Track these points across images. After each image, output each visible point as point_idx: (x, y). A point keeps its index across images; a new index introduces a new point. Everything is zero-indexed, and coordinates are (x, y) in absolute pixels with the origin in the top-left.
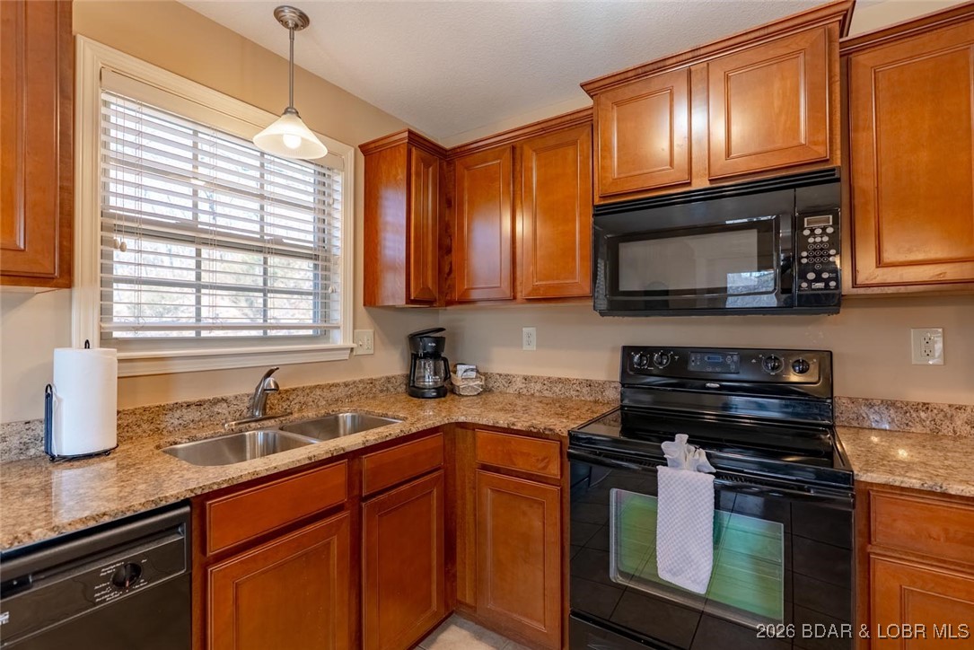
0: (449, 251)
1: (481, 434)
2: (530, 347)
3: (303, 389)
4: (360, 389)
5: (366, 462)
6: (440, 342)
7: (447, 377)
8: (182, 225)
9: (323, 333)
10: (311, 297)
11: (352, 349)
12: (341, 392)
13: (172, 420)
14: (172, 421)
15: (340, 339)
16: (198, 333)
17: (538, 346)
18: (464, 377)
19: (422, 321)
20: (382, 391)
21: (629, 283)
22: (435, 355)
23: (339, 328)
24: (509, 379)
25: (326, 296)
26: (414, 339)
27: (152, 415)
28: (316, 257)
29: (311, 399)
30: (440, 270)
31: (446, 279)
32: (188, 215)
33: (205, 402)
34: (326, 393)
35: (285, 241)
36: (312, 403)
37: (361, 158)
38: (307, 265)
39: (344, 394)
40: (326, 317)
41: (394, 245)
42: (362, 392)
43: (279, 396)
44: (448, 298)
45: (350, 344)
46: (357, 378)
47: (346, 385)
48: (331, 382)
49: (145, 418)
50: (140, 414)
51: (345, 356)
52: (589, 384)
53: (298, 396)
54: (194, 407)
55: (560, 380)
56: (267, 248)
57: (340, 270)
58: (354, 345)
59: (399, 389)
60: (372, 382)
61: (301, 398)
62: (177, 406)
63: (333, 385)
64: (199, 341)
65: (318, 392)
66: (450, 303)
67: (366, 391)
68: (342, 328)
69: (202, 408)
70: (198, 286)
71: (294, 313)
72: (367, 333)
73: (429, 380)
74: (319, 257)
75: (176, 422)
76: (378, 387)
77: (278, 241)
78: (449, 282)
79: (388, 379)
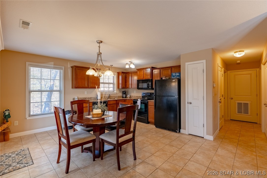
0: (126, 83)
1: (127, 100)
2: (135, 93)
5: (117, 101)
6: (125, 92)
7: (126, 96)
9: (114, 91)
12: (115, 97)
15: (115, 92)
17: (136, 92)
18: (128, 96)
19: (124, 90)
21: (140, 87)
22: (125, 93)
24: (133, 96)
25: (114, 88)
26: (123, 92)
30: (125, 85)
37: (117, 74)
38: (112, 85)
40: (114, 90)
41: (120, 82)
51: (116, 93)
52: (140, 96)
55: (137, 96)
56: (109, 83)
57: (115, 85)
60: (118, 96)
64: (109, 92)
66: (126, 88)
70: (104, 87)
71: (111, 89)
72: (118, 91)
73: (124, 96)
74: (113, 84)
77: (110, 83)
79: (120, 96)
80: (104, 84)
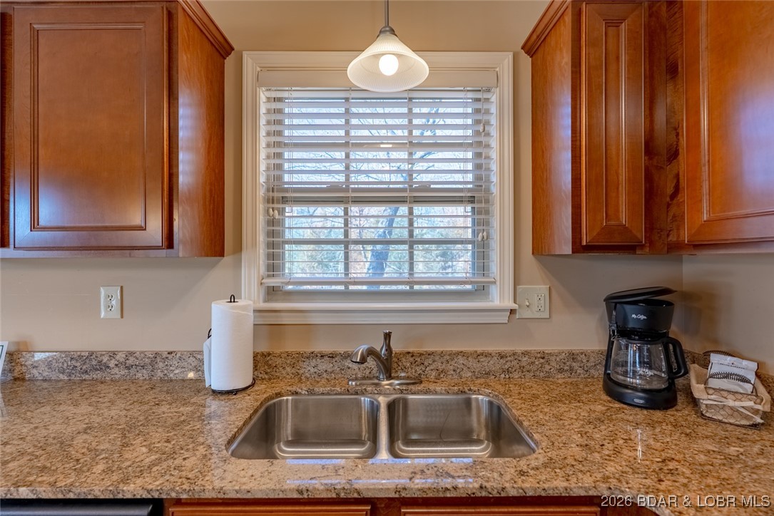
3: (442, 354)
4: (524, 364)
8: (333, 188)
9: (481, 289)
10: (470, 247)
11: (512, 312)
12: (494, 365)
13: (308, 368)
14: (310, 368)
15: (497, 298)
16: (347, 287)
20: (561, 371)
23: (495, 283)
25: (483, 245)
27: (293, 361)
28: (471, 200)
29: (452, 368)
31: (669, 205)
32: (341, 178)
33: (337, 355)
34: (472, 363)
35: (432, 186)
36: (452, 372)
37: (526, 61)
39: (498, 366)
40: (484, 270)
42: (528, 367)
43: (412, 359)
44: (673, 238)
45: (510, 304)
46: (520, 348)
47: (502, 356)
48: (480, 349)
49: (288, 362)
50: (285, 358)
51: (504, 318)
53: (434, 361)
54: (326, 358)
57: (495, 212)
58: (515, 306)
59: (592, 371)
60: (543, 356)
61: (438, 365)
62: (313, 355)
63: (482, 354)
64: (346, 294)
65: (461, 360)
67: (533, 368)
68: (498, 283)
69: (334, 360)
70: (346, 243)
72: (538, 291)
75: (312, 370)
76: (553, 364)
77: (425, 187)
78: (673, 210)
79: (573, 356)
80: (354, 210)
